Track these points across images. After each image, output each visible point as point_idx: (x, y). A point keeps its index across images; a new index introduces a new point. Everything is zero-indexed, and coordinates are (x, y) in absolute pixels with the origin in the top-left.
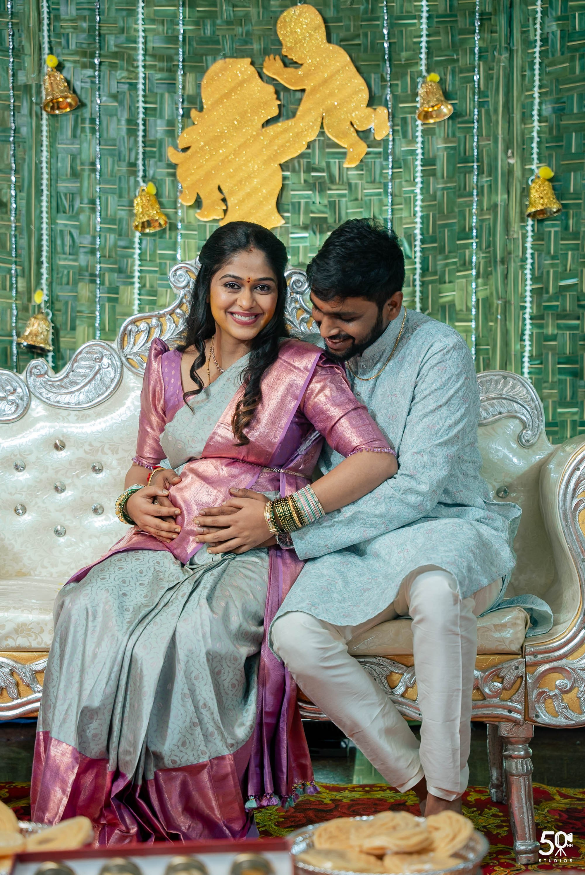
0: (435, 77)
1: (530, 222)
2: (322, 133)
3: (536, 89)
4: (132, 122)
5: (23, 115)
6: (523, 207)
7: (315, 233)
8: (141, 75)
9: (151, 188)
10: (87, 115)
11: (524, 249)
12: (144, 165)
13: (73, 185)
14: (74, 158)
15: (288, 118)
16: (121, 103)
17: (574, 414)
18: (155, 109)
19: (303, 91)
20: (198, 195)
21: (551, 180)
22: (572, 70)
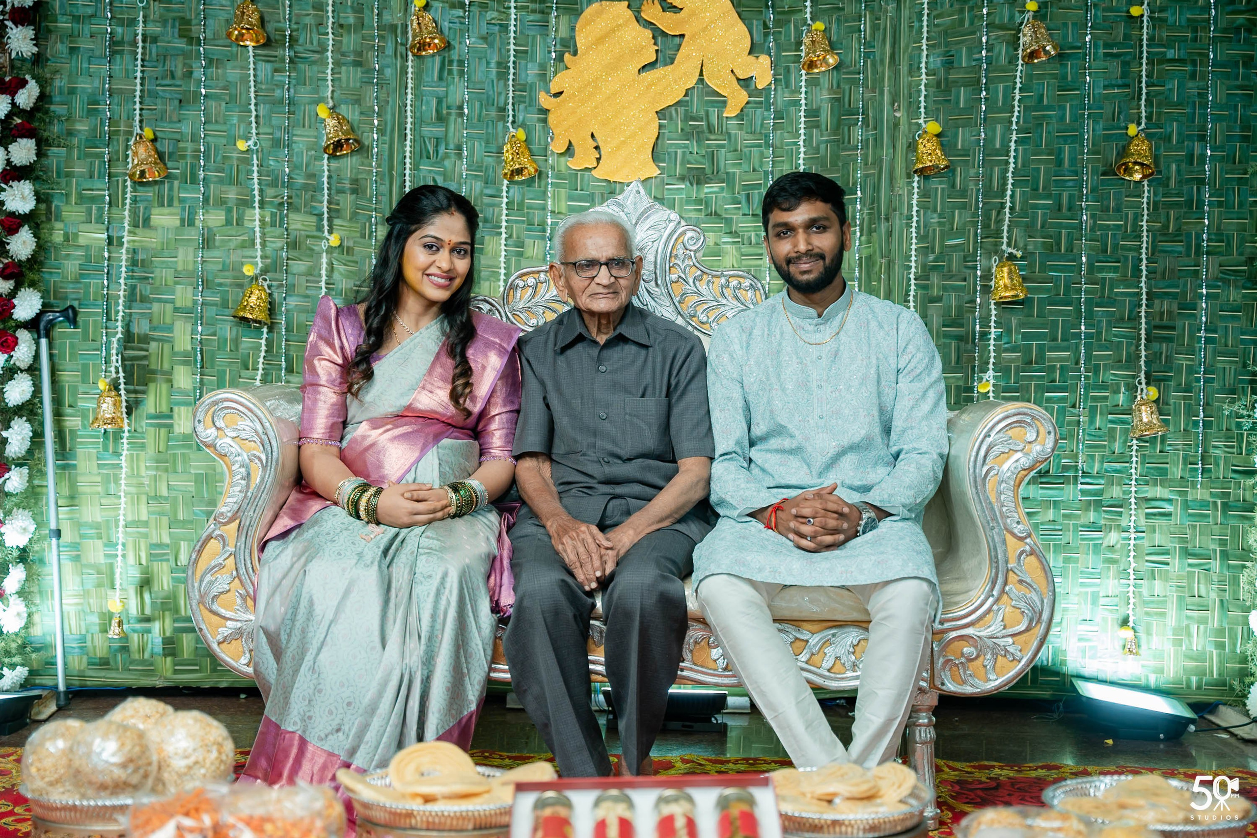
0: (819, 26)
1: (916, 178)
2: (701, 80)
3: (924, 41)
4: (502, 65)
5: (387, 56)
6: (908, 163)
7: (692, 184)
8: (513, 16)
9: (521, 134)
10: (455, 57)
11: (910, 206)
12: (514, 110)
13: (438, 130)
14: (440, 102)
15: (666, 65)
16: (491, 45)
17: (958, 379)
18: (526, 52)
19: (682, 36)
20: (570, 142)
21: (938, 136)
22: (961, 21)
